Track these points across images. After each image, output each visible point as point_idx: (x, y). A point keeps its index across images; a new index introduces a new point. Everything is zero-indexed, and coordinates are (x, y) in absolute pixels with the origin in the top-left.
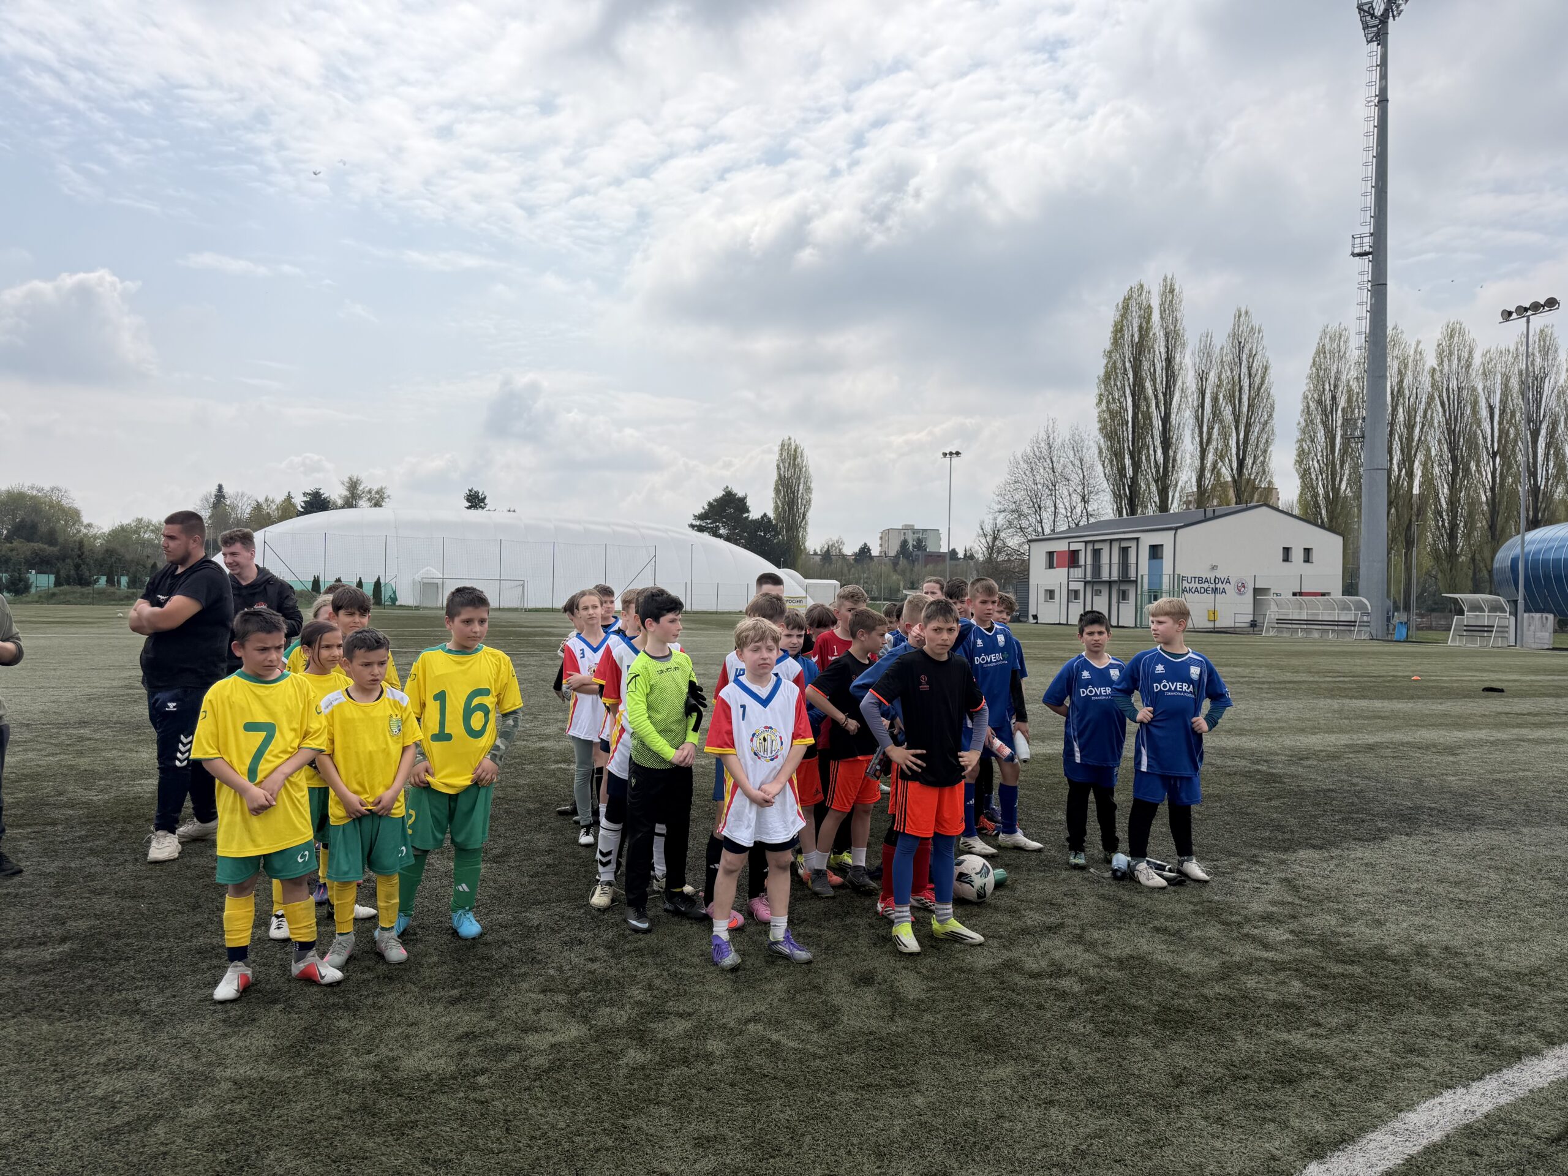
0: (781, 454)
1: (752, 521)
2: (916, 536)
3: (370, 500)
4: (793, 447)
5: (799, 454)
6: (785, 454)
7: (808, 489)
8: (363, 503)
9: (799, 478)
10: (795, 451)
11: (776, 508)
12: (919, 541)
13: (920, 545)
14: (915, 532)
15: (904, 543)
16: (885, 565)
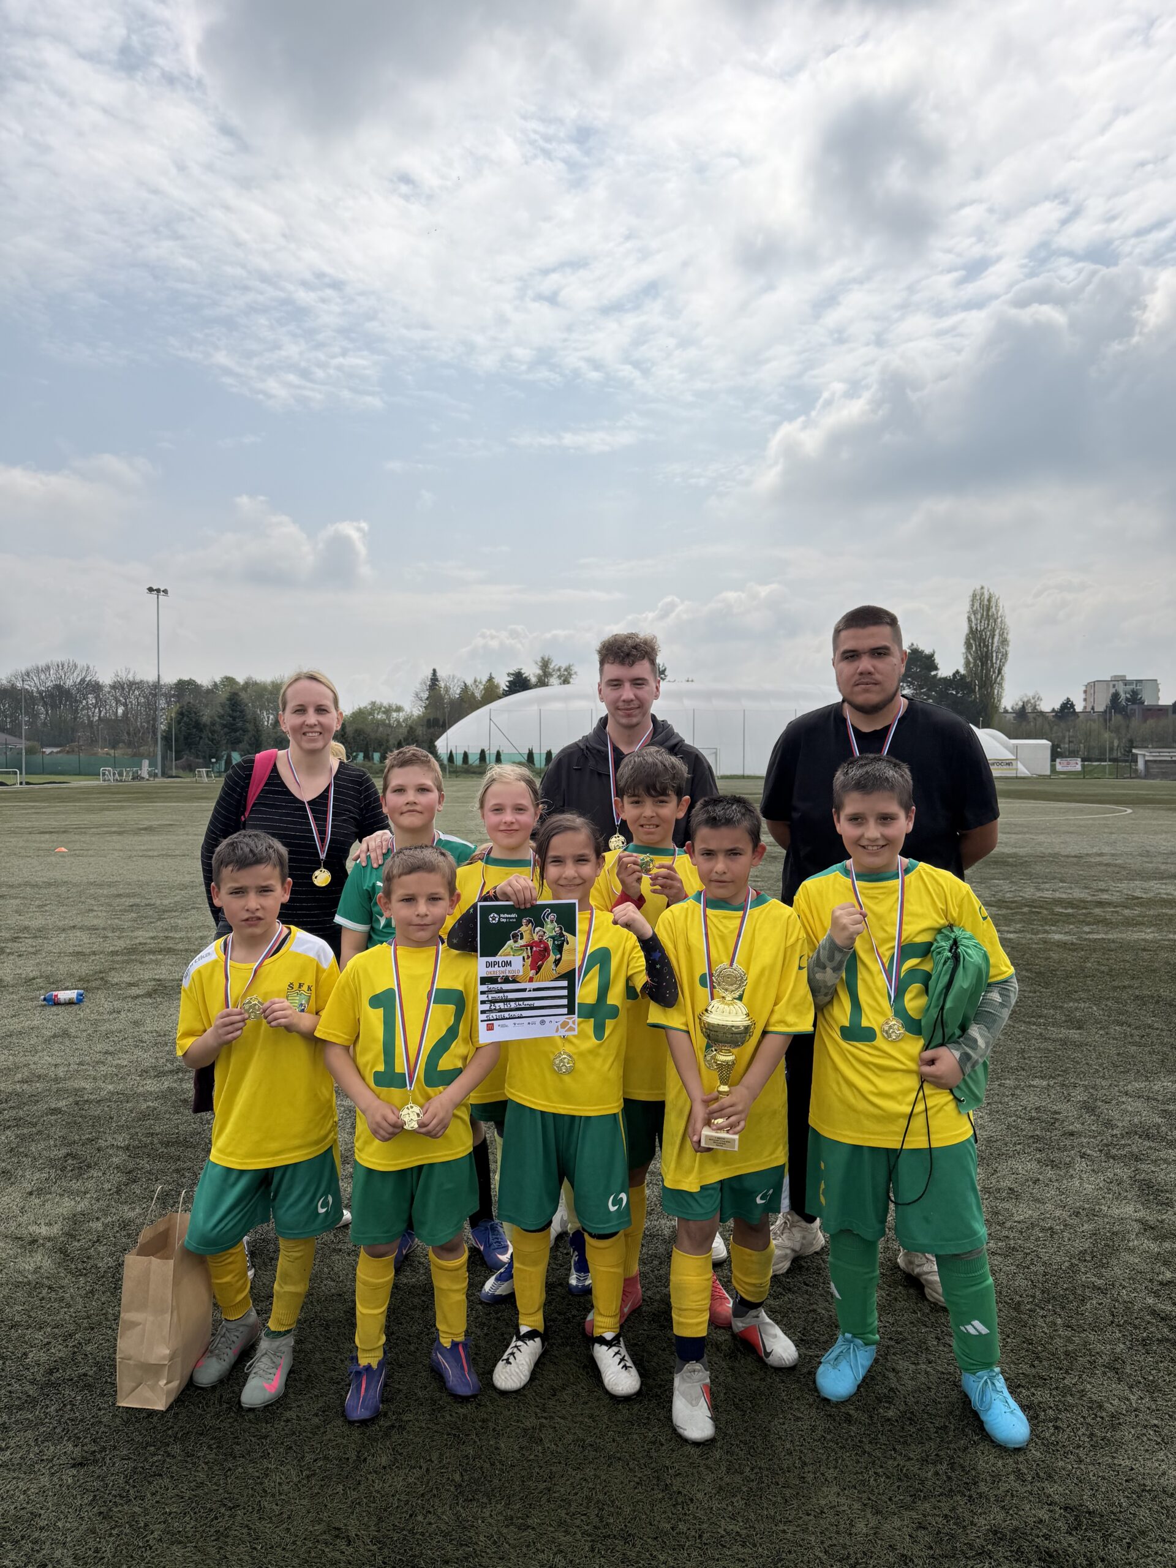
0: (973, 605)
1: (941, 679)
2: (1129, 688)
3: (559, 677)
4: (986, 597)
5: (993, 604)
6: (977, 605)
7: (1004, 642)
8: (554, 680)
9: (993, 630)
10: (989, 600)
11: (967, 663)
12: (1135, 693)
13: (1135, 697)
14: (1126, 683)
15: (1115, 696)
16: (1094, 721)
